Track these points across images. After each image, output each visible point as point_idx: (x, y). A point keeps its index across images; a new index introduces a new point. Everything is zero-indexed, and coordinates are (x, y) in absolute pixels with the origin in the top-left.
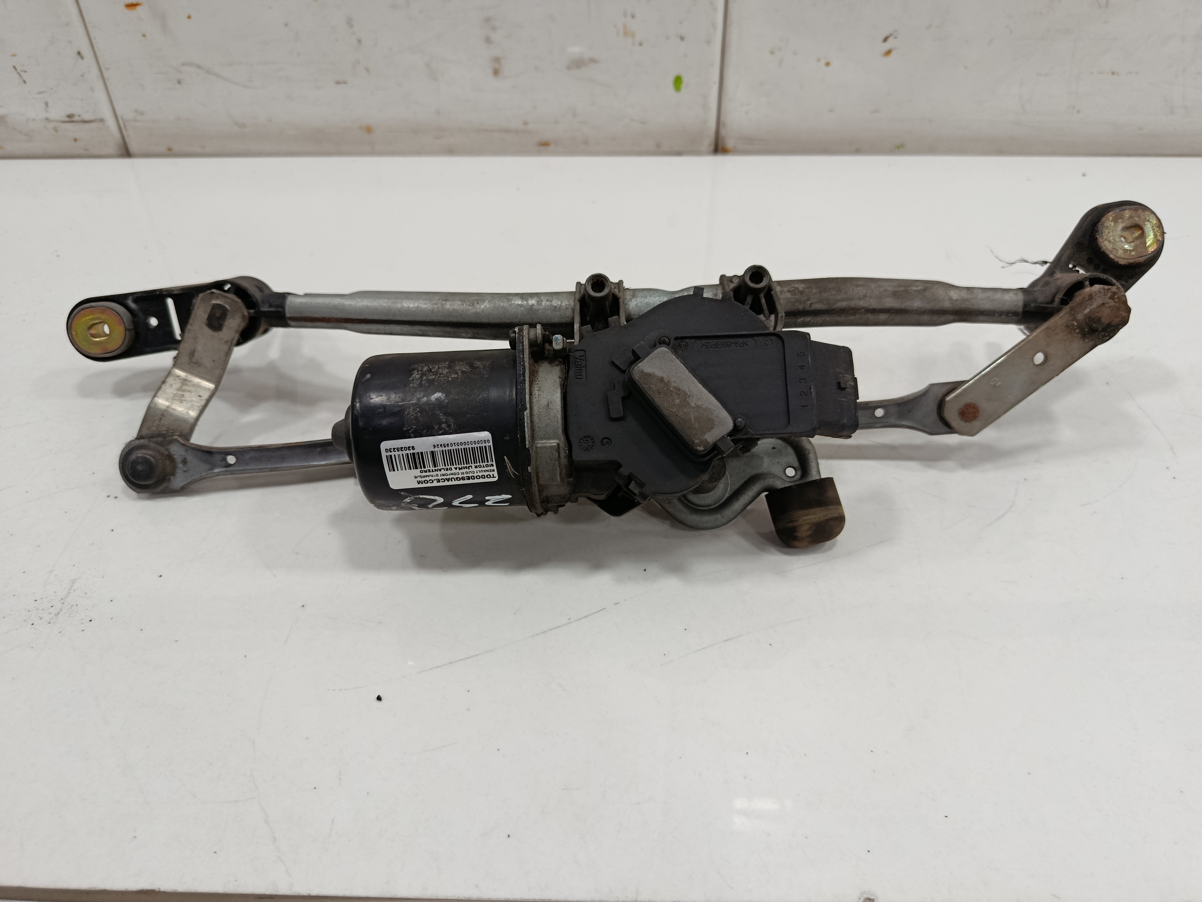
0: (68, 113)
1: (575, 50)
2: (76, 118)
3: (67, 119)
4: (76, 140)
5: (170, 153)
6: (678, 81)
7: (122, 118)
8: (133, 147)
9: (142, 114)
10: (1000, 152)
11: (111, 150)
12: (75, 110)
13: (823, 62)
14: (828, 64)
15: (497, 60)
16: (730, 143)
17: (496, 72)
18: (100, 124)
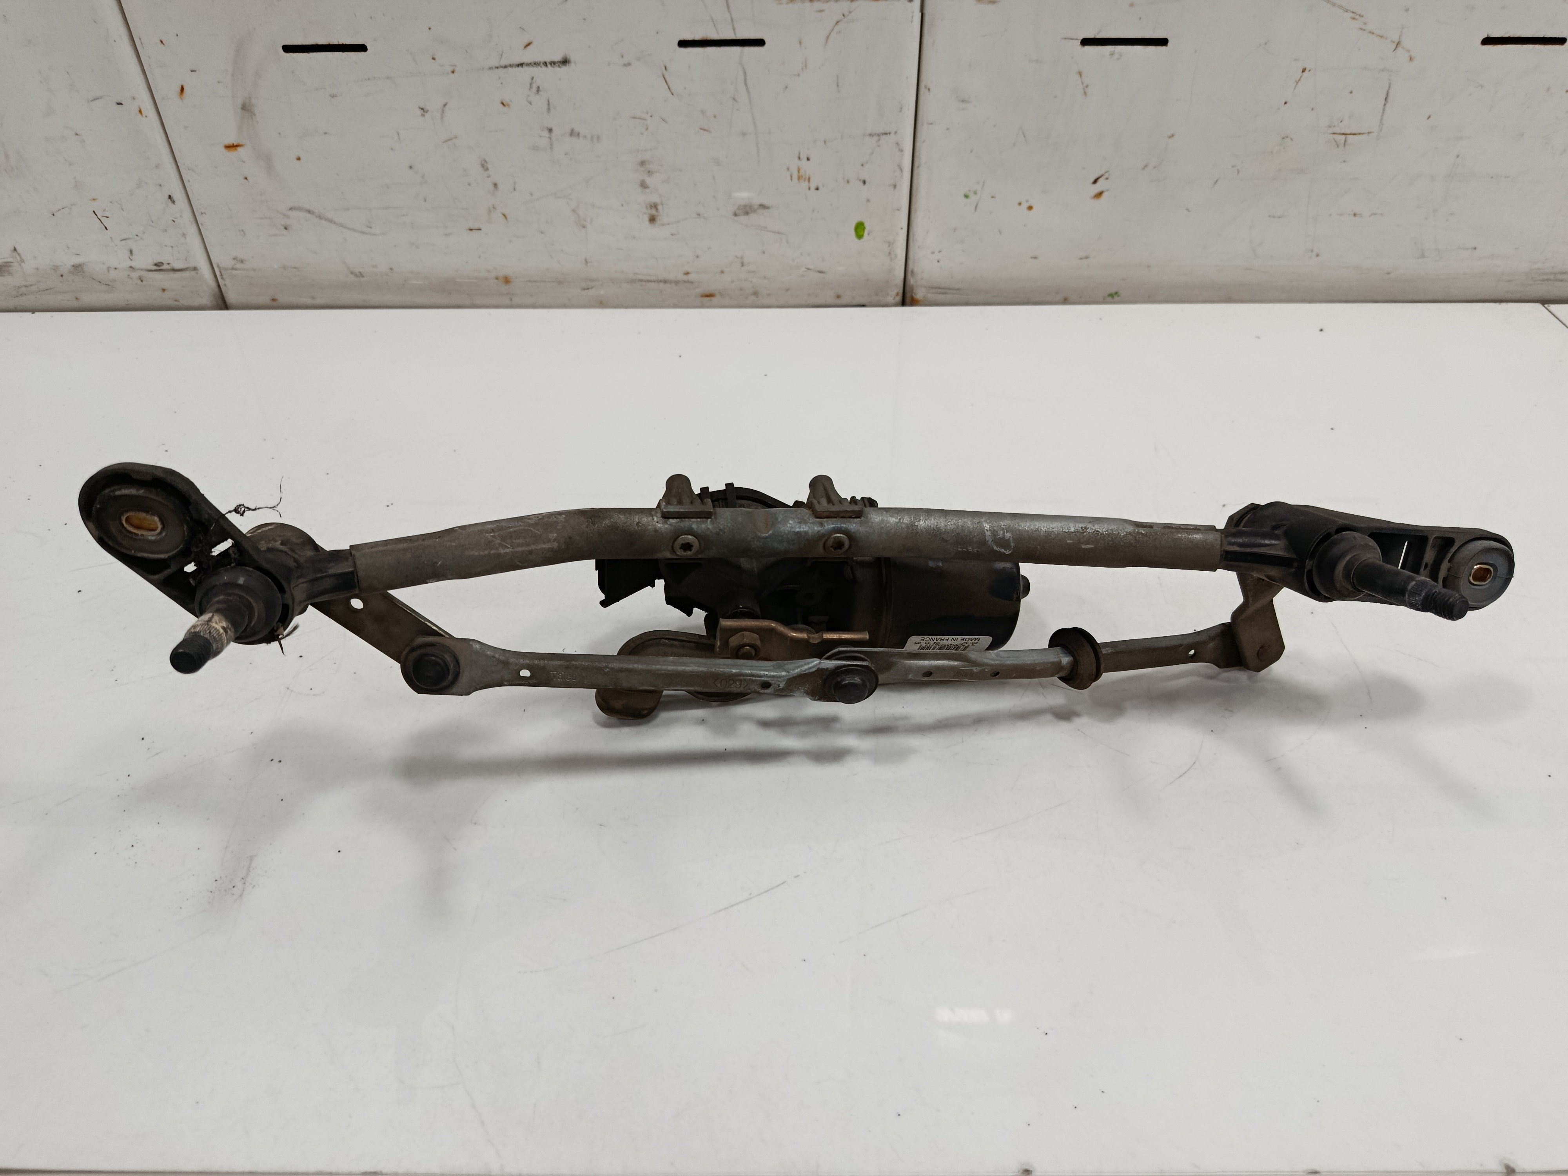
0: (156, 261)
1: (744, 196)
2: (165, 267)
3: (155, 268)
4: (164, 290)
5: (274, 305)
6: (859, 229)
7: (218, 266)
8: (231, 297)
9: (242, 262)
10: (1229, 300)
11: (205, 300)
12: (166, 257)
13: (1025, 205)
14: (1030, 208)
15: (655, 206)
16: (919, 294)
17: (652, 219)
18: (193, 273)
